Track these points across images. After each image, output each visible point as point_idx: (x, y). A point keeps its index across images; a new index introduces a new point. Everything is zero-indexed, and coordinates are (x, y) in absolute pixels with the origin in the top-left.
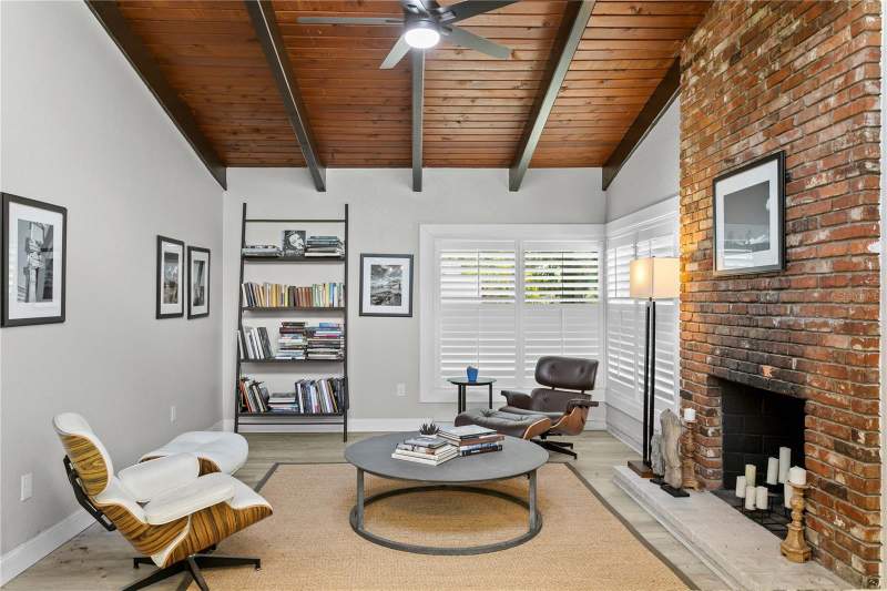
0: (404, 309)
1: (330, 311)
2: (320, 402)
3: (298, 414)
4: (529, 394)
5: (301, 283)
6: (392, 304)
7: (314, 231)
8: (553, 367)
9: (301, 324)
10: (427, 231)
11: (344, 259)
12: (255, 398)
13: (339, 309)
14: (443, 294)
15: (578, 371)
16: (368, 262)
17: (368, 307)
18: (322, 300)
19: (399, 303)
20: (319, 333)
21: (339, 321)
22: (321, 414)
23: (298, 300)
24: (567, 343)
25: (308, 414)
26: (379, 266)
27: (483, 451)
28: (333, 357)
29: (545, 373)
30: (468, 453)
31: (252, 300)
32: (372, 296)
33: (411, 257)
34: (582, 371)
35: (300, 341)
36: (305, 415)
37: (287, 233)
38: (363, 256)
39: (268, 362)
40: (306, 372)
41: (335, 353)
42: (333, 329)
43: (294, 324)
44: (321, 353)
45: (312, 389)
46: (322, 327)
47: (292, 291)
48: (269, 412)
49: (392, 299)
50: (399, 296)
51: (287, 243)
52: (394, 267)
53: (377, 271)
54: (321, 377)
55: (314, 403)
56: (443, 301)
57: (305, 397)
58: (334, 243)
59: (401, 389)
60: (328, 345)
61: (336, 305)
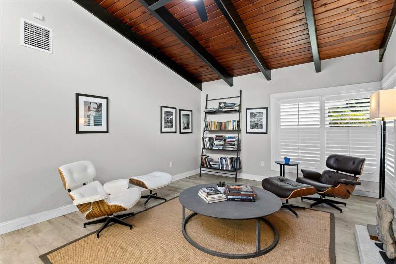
0: (264, 130)
1: (232, 131)
2: (227, 166)
3: (219, 169)
4: (321, 173)
5: (223, 121)
6: (259, 129)
7: (229, 101)
8: (336, 160)
9: (222, 136)
10: (273, 97)
11: (239, 111)
12: (206, 162)
13: (236, 131)
14: (281, 124)
15: (351, 164)
16: (249, 112)
17: (249, 130)
18: (230, 127)
19: (262, 128)
20: (228, 140)
21: (236, 135)
22: (227, 170)
23: (222, 128)
24: (353, 148)
25: (222, 170)
26: (253, 113)
27: (242, 200)
28: (232, 149)
29: (332, 162)
30: (233, 200)
31: (207, 127)
32: (251, 125)
33: (267, 109)
34: (354, 163)
35: (221, 142)
36: (221, 170)
37: (220, 103)
38: (247, 109)
39: (212, 150)
40: (225, 154)
41: (233, 147)
42: (232, 138)
43: (220, 136)
44: (228, 147)
45: (224, 160)
46: (229, 138)
47: (220, 124)
48: (211, 167)
49: (259, 127)
50: (261, 125)
51: (220, 107)
52: (259, 113)
53: (253, 115)
54: (228, 156)
55: (225, 166)
56: (281, 127)
57: (222, 163)
58: (233, 105)
59: (263, 164)
60: (231, 144)
61: (234, 129)
